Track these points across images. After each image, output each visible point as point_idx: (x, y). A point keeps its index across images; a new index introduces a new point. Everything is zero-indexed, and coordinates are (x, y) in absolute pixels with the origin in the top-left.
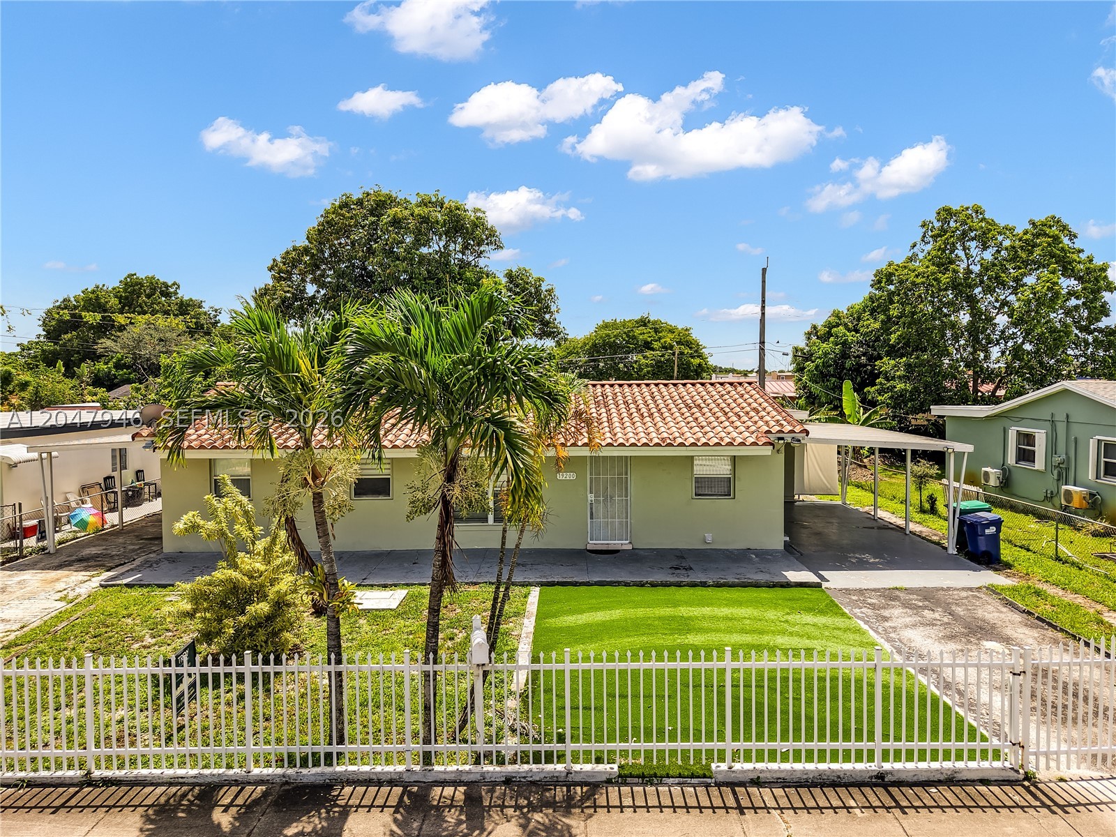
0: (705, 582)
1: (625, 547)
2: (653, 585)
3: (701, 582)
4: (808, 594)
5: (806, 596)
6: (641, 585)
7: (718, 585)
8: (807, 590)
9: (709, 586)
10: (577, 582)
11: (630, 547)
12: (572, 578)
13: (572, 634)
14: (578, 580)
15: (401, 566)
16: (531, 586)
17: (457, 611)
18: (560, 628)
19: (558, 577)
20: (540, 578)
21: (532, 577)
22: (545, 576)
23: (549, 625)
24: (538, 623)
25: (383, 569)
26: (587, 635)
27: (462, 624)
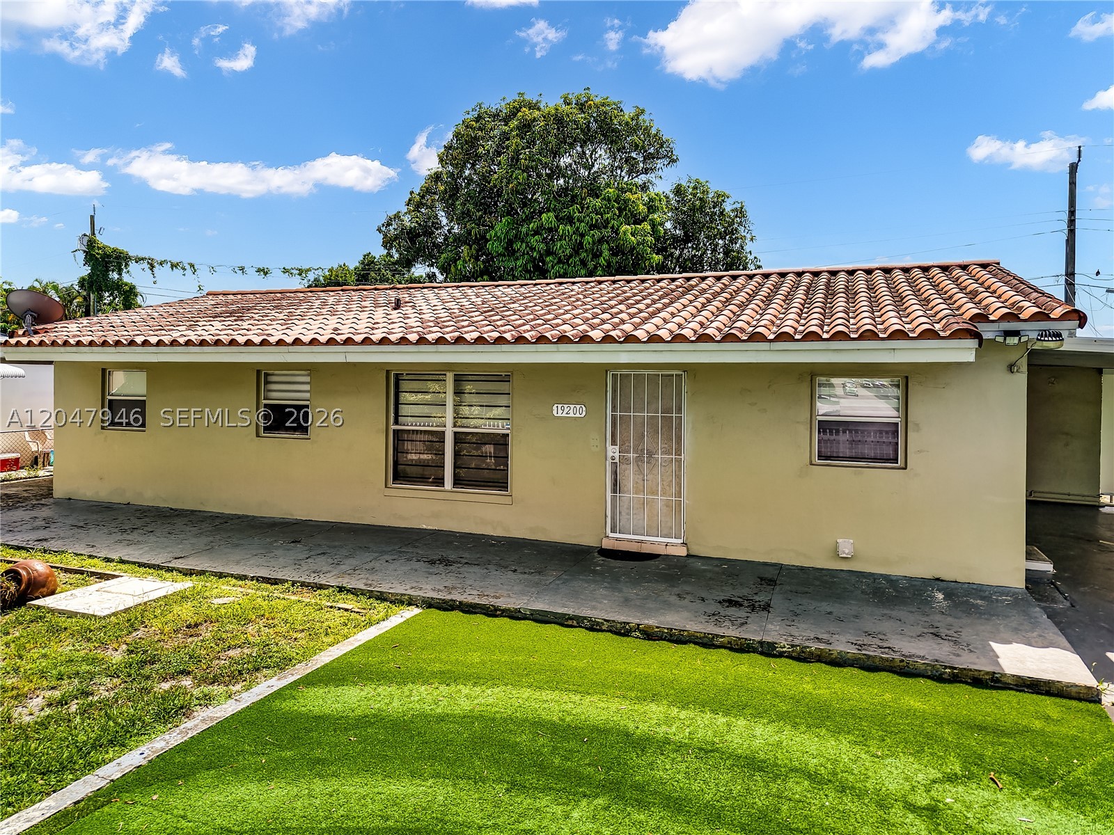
0: (772, 645)
1: (672, 551)
2: (649, 635)
3: (761, 643)
4: (1047, 718)
5: (1038, 724)
6: (623, 631)
7: (803, 657)
8: (1050, 706)
9: (781, 655)
10: (496, 609)
11: (682, 552)
12: (497, 598)
13: (294, 742)
14: (503, 603)
15: (271, 543)
16: (410, 604)
17: (196, 639)
18: (293, 719)
19: (475, 592)
20: (439, 590)
21: (429, 587)
22: (454, 588)
23: (287, 705)
24: (278, 694)
25: (237, 545)
26: (317, 753)
27: (147, 670)
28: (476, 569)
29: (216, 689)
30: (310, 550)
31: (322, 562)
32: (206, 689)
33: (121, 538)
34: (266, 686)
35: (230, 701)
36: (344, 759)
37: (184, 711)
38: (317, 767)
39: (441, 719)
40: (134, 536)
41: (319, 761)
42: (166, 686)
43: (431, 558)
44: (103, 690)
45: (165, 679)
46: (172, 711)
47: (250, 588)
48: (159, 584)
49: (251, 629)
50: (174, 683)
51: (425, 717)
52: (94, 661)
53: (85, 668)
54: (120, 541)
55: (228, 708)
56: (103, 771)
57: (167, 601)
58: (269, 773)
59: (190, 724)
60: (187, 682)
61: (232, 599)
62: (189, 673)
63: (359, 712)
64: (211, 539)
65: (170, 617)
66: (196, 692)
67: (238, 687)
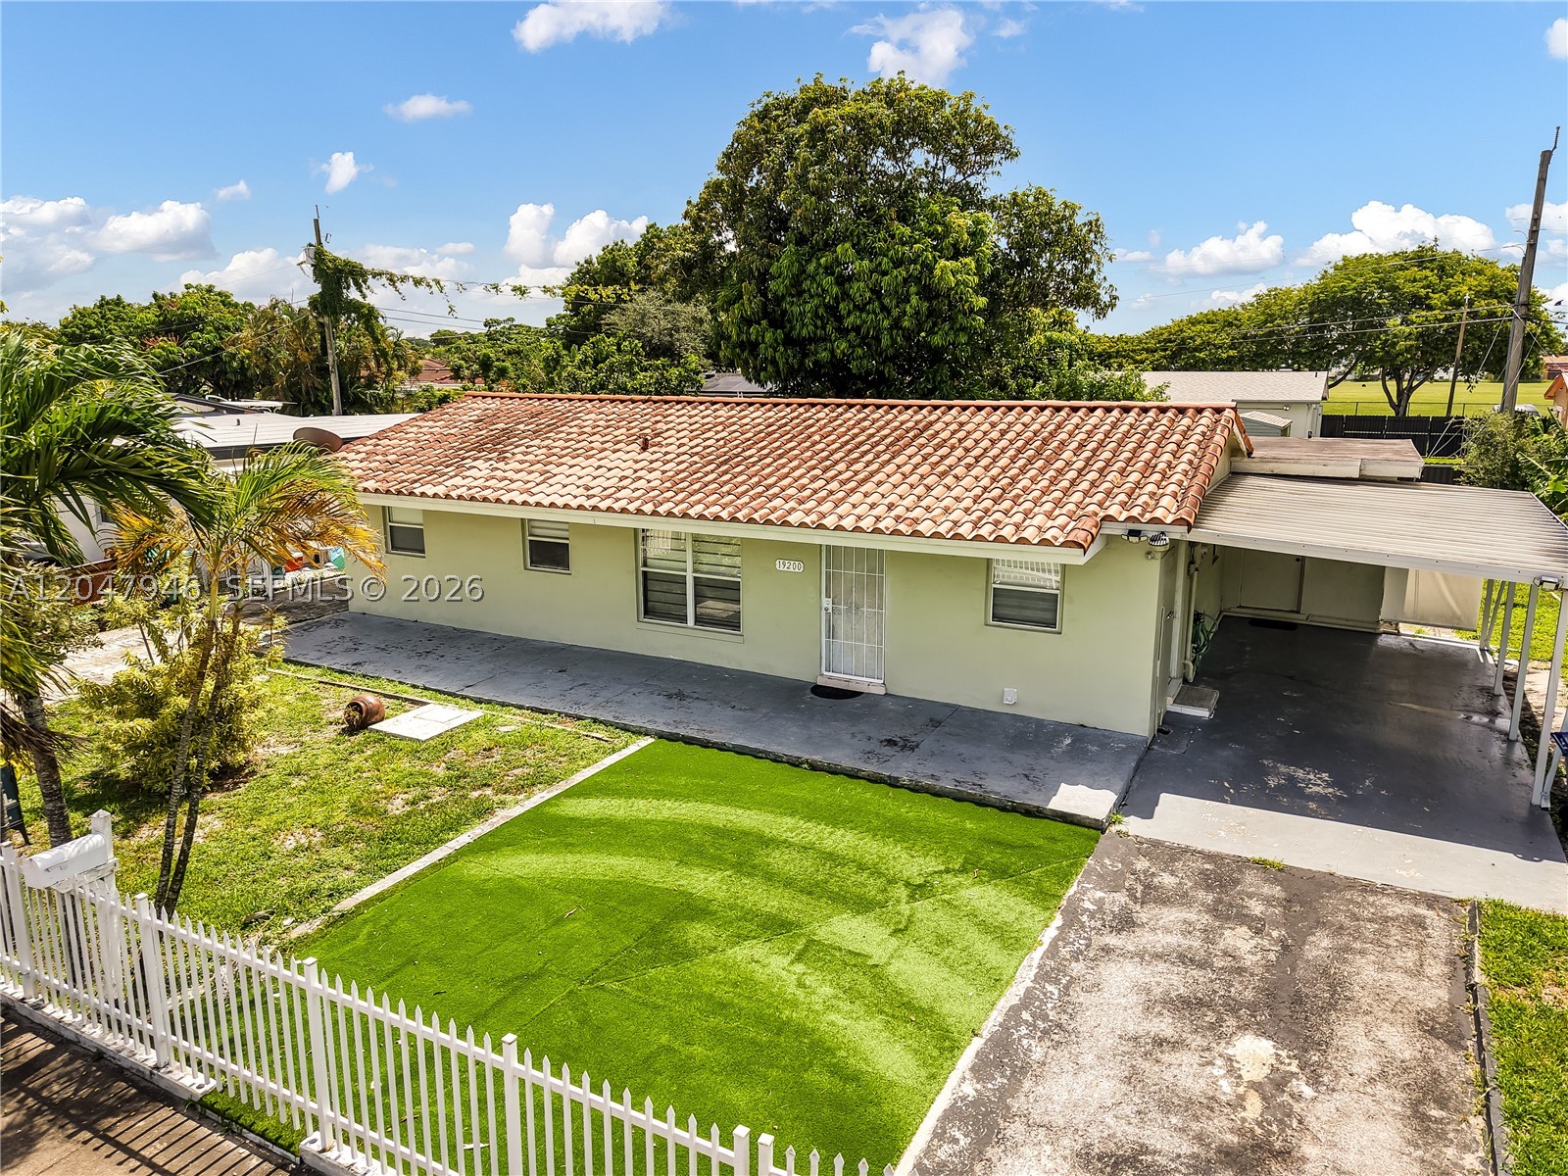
0: (897, 779)
1: (873, 690)
2: (813, 767)
3: (891, 776)
6: (795, 764)
7: (914, 789)
11: (881, 691)
12: (711, 732)
13: (557, 832)
14: (714, 738)
15: (541, 672)
16: (646, 735)
17: (491, 760)
18: (556, 818)
19: (696, 727)
20: (669, 724)
21: (662, 721)
22: (680, 722)
23: (553, 810)
24: (547, 802)
25: (514, 673)
26: (570, 840)
27: (462, 782)
28: (702, 704)
29: (509, 798)
30: (574, 681)
31: (581, 693)
32: (502, 797)
33: (418, 663)
34: (540, 796)
35: (518, 807)
36: (585, 843)
37: (490, 811)
38: (569, 847)
39: (648, 822)
40: (429, 661)
41: (570, 844)
42: (476, 794)
43: (671, 691)
44: (438, 795)
45: (474, 790)
46: (482, 811)
47: (527, 717)
48: (458, 712)
49: (529, 753)
50: (480, 792)
51: (638, 821)
52: (425, 775)
53: (422, 780)
54: (419, 667)
55: (516, 811)
56: (449, 844)
57: (467, 727)
58: (542, 850)
59: (494, 820)
60: (488, 792)
61: (513, 727)
62: (489, 786)
63: (597, 816)
64: (492, 666)
65: (470, 742)
66: (496, 799)
67: (522, 797)
